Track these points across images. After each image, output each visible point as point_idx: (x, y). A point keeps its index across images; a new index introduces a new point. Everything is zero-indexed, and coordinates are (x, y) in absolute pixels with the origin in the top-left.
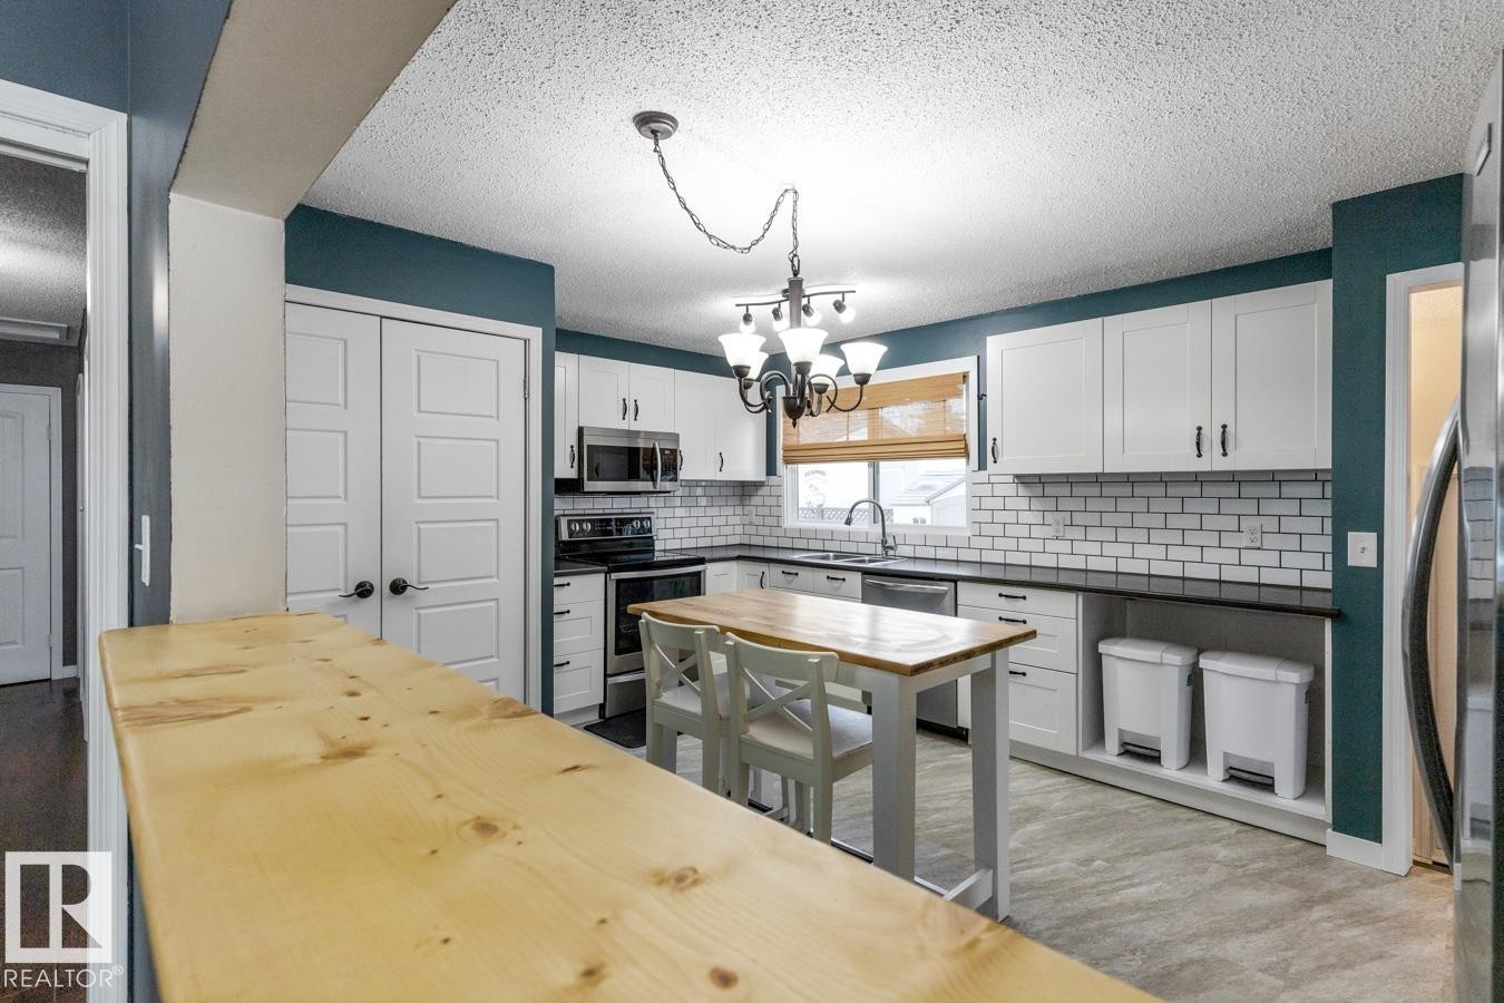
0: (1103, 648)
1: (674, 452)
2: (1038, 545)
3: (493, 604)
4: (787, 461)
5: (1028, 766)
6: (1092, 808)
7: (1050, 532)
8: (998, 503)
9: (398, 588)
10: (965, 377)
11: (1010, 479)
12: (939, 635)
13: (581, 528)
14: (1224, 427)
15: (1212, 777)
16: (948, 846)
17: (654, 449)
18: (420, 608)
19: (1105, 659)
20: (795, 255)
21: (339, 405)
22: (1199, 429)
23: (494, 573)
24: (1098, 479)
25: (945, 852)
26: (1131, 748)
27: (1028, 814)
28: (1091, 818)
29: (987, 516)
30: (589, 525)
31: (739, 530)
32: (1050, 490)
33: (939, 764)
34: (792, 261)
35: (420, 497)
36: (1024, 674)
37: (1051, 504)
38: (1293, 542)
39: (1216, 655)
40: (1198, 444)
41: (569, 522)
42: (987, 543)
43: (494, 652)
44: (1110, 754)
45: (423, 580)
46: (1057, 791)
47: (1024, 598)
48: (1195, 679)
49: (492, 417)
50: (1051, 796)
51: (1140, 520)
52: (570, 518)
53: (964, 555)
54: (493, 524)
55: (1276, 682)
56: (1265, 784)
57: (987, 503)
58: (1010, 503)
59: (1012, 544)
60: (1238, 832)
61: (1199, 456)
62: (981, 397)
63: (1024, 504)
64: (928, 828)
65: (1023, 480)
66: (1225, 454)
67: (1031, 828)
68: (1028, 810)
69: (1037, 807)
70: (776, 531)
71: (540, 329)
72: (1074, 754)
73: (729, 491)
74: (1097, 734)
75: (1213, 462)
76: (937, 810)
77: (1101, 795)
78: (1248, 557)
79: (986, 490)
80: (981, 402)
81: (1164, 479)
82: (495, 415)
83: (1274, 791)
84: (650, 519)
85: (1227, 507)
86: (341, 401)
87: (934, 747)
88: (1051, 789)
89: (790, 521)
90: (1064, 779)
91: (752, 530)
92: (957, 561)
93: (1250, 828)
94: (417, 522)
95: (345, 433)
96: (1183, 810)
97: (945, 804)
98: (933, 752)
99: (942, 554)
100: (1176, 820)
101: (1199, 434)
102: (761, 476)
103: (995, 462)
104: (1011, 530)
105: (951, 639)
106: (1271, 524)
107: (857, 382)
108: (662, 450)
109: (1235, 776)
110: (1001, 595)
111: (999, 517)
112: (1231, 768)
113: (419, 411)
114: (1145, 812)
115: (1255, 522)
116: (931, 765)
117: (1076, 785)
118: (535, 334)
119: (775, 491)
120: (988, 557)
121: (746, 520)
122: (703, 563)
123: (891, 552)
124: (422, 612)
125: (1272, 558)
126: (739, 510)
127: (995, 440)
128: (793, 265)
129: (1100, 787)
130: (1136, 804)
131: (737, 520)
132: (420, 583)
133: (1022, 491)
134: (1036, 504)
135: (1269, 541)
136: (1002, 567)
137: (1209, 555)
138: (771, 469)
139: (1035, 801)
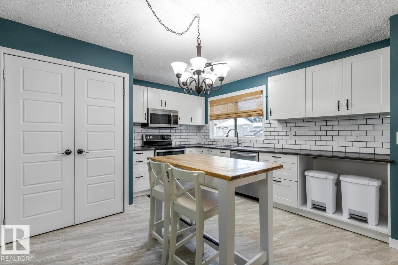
0: (306, 173)
1: (177, 116)
2: (285, 142)
3: (113, 158)
4: (211, 120)
5: (281, 211)
6: (303, 226)
7: (288, 138)
8: (272, 129)
9: (80, 152)
10: (262, 92)
11: (276, 122)
12: (246, 166)
13: (150, 138)
14: (348, 100)
15: (344, 217)
16: (253, 239)
17: (171, 115)
18: (87, 158)
19: (306, 177)
20: (199, 38)
21: (59, 94)
22: (339, 101)
23: (113, 148)
24: (304, 120)
25: (252, 241)
26: (315, 206)
27: (281, 227)
28: (302, 230)
29: (269, 134)
30: (152, 137)
31: (198, 140)
32: (289, 125)
33: (252, 209)
34: (198, 40)
35: (88, 124)
36: (280, 182)
37: (289, 129)
38: (371, 139)
39: (345, 176)
40: (338, 107)
41: (146, 136)
42: (269, 142)
43: (113, 173)
44: (308, 208)
45: (88, 150)
46: (291, 219)
47: (280, 157)
48: (338, 184)
49: (112, 100)
50: (289, 221)
51: (318, 133)
52: (146, 135)
53: (262, 145)
54: (113, 133)
55: (368, 185)
56: (364, 220)
57: (269, 130)
58: (276, 129)
59: (277, 142)
60: (355, 236)
61: (339, 110)
62: (267, 97)
63: (280, 129)
64: (247, 232)
65: (280, 121)
66: (348, 109)
67: (282, 233)
68: (281, 226)
69: (284, 225)
70: (208, 140)
71: (128, 74)
72: (297, 207)
73: (195, 128)
74: (304, 201)
75: (344, 112)
76: (251, 225)
77: (306, 221)
78: (355, 144)
79: (269, 125)
80: (267, 98)
81: (326, 119)
82: (113, 99)
83: (367, 223)
84: (170, 136)
85: (348, 128)
86: (60, 93)
87: (251, 204)
88: (288, 219)
89: (211, 137)
90: (293, 215)
91: (201, 140)
92: (260, 147)
93: (359, 235)
94: (87, 132)
95: (62, 103)
96: (335, 228)
97: (253, 223)
98: (251, 205)
99: (255, 145)
100: (332, 231)
101: (338, 103)
102: (204, 124)
103: (271, 116)
104: (276, 138)
105: (250, 168)
106: (364, 133)
107: (220, 80)
108: (173, 116)
109: (353, 217)
110: (272, 157)
111: (273, 133)
112: (351, 214)
113: (87, 97)
114: (321, 228)
115: (358, 133)
116: (250, 210)
117: (297, 218)
118: (127, 76)
119: (208, 128)
120: (269, 146)
121: (200, 137)
122: (185, 148)
123: (240, 145)
124: (88, 159)
125: (364, 144)
126: (198, 134)
127: (271, 109)
128: (198, 42)
129: (305, 219)
130: (318, 225)
131: (197, 137)
132: (88, 151)
133: (280, 125)
134: (284, 129)
135: (362, 139)
136: (274, 149)
137: (342, 144)
138: (206, 122)
139: (284, 223)
